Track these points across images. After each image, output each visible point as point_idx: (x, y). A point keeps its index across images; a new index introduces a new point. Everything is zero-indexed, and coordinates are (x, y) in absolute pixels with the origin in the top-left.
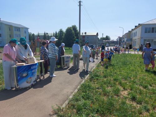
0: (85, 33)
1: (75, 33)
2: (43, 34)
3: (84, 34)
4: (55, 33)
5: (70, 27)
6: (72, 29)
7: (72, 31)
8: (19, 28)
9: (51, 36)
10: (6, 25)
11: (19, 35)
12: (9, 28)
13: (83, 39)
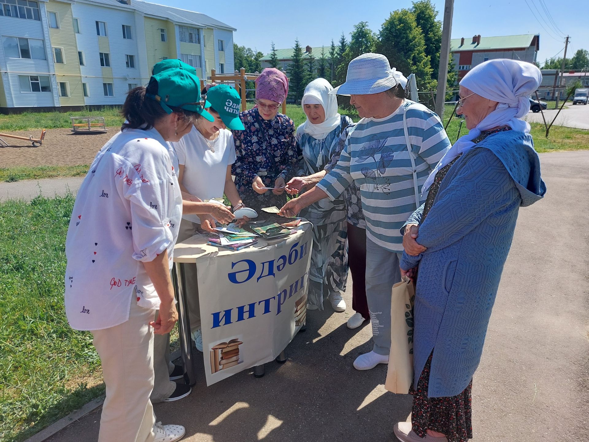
0: (476, 40)
1: (428, 40)
2: (290, 54)
3: (468, 46)
4: (337, 44)
5: (405, 13)
6: (412, 19)
7: (410, 28)
8: (198, 29)
9: (323, 60)
10: (149, 17)
11: (198, 59)
12: (162, 30)
13: (463, 67)
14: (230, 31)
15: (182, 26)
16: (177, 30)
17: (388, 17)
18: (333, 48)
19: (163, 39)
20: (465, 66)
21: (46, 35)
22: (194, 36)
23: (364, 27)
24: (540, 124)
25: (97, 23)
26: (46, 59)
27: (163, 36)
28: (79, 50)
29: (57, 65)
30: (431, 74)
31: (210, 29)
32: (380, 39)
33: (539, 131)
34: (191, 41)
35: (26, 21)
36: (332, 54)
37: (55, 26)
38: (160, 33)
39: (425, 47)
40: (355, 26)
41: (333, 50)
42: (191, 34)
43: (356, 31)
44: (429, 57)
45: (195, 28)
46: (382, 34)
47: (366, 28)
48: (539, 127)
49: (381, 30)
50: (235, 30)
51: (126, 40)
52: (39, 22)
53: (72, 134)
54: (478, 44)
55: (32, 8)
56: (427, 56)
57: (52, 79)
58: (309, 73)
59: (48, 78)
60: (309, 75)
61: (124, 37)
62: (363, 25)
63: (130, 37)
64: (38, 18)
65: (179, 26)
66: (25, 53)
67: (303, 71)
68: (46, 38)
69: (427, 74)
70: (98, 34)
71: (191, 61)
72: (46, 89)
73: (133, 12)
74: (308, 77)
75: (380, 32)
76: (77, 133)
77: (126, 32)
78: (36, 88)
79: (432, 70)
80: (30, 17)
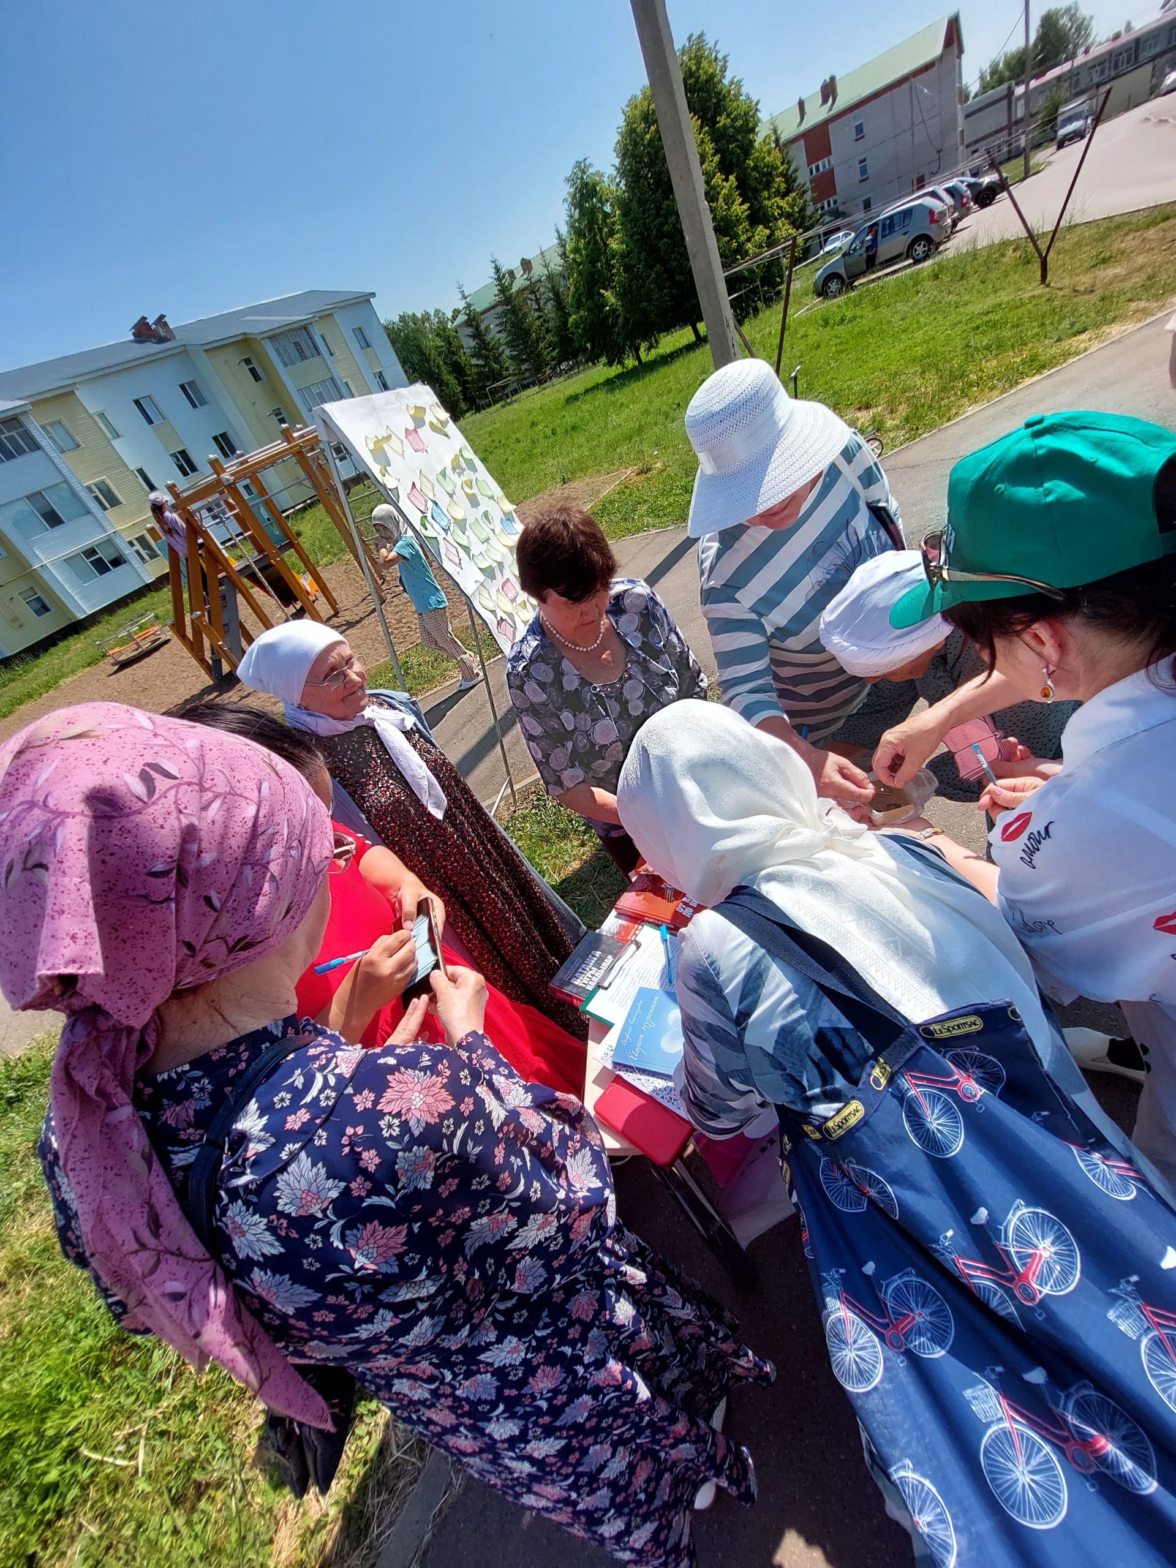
0: (829, 90)
8: (305, 328)
9: (550, 277)
10: (213, 349)
11: (329, 384)
12: (248, 361)
13: (817, 169)
14: (365, 300)
15: (273, 337)
16: (270, 349)
17: (620, 121)
18: (562, 243)
19: (257, 378)
20: (820, 163)
21: (65, 471)
22: (303, 344)
23: (584, 172)
24: (1011, 243)
25: (137, 402)
26: (89, 512)
27: (253, 371)
28: (133, 467)
29: (111, 513)
30: (748, 217)
31: (326, 316)
32: (622, 186)
33: (1017, 266)
34: (303, 357)
35: (20, 460)
36: (564, 255)
37: (73, 446)
38: (246, 368)
39: (717, 158)
40: (568, 180)
41: (564, 246)
42: (296, 344)
43: (572, 190)
44: (732, 178)
45: (300, 328)
46: (623, 172)
47: (591, 170)
48: (1010, 252)
49: (617, 162)
50: (373, 295)
51: (201, 410)
52: (39, 453)
53: (116, 672)
54: (834, 101)
55: (14, 433)
56: (726, 180)
57: (117, 541)
58: (537, 314)
59: (109, 542)
60: (539, 317)
61: (194, 406)
62: (581, 167)
63: (203, 402)
64: (36, 446)
65: (270, 338)
66: (53, 519)
67: (525, 315)
68: (68, 475)
69: (738, 221)
70: (150, 422)
71: (320, 394)
72: (117, 562)
73: (184, 351)
74: (537, 322)
75: (618, 169)
76: (124, 665)
77: (192, 394)
78: (101, 567)
79: (746, 206)
80: (21, 452)
